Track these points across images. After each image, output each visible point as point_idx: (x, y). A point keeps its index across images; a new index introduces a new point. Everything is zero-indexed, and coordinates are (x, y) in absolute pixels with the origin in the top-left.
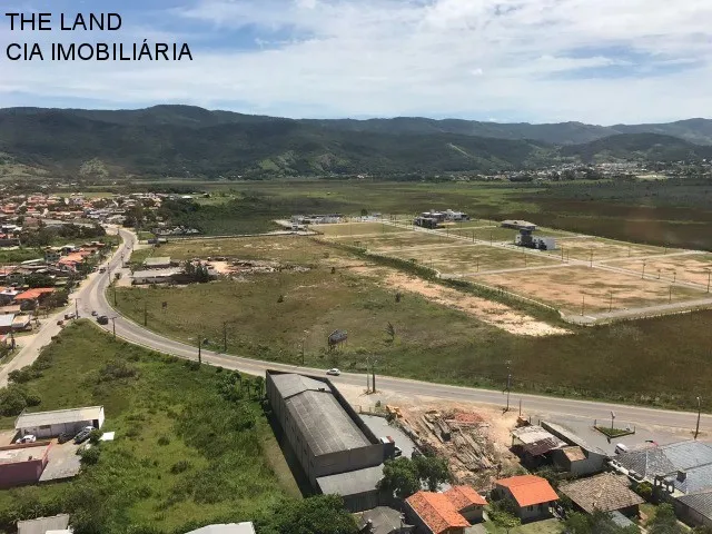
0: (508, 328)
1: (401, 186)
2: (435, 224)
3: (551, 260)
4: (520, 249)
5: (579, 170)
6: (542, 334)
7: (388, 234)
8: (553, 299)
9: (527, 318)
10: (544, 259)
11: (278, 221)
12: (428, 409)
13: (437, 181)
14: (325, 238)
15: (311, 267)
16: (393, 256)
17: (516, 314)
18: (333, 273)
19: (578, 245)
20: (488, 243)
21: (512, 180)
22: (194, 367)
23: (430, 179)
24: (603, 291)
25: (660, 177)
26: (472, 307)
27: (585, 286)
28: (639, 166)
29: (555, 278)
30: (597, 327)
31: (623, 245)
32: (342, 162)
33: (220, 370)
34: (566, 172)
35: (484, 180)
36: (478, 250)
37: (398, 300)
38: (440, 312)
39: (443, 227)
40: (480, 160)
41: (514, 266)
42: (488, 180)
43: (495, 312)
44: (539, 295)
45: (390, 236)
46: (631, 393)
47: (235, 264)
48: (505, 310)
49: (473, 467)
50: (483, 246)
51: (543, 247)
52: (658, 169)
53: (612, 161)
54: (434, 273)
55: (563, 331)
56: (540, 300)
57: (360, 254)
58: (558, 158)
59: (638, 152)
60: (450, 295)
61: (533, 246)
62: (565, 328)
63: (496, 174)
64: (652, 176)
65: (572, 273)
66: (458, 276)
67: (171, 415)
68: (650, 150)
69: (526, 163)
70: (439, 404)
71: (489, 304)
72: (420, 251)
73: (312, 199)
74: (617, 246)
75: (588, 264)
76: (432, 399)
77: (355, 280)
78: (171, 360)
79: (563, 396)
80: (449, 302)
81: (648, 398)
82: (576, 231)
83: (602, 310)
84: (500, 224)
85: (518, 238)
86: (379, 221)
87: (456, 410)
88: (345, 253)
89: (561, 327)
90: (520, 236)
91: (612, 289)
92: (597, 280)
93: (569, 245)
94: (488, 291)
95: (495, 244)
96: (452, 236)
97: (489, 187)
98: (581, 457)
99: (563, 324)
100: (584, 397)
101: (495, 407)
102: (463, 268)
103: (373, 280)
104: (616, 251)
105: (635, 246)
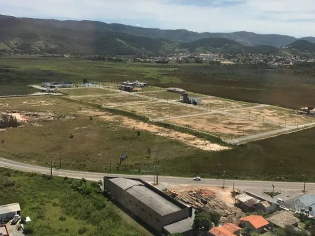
0: (201, 147)
1: (94, 63)
2: (132, 89)
3: (202, 110)
4: (185, 104)
5: (190, 57)
6: (218, 150)
7: (108, 95)
8: (213, 131)
9: (207, 142)
10: (198, 110)
11: (34, 86)
12: (188, 190)
13: (115, 61)
14: (71, 97)
15: (74, 115)
16: (120, 109)
17: (201, 140)
18: (91, 120)
19: (211, 102)
20: (166, 101)
21: (157, 62)
22: (49, 178)
23: (110, 60)
24: (235, 127)
25: (231, 63)
26: (178, 137)
27: (225, 124)
28: (220, 56)
29: (209, 120)
30: (242, 146)
31: (232, 102)
32: (53, 47)
33: (66, 178)
34: (184, 59)
35: (141, 61)
36: (162, 104)
37: (139, 135)
38: (165, 141)
39: (136, 91)
40: (135, 49)
41: (185, 114)
42: (144, 62)
43: (190, 139)
44: (206, 129)
45: (110, 96)
46: (271, 176)
47: (27, 115)
48: (195, 138)
49: (224, 215)
50: (164, 103)
51: (195, 103)
52: (229, 59)
53: (205, 53)
54: (148, 119)
55: (227, 148)
56: (208, 132)
57: (99, 107)
58: (177, 50)
59: (218, 48)
60: (163, 131)
61: (190, 103)
62: (227, 146)
63: (146, 58)
64: (227, 62)
65: (216, 118)
66: (160, 120)
67: (54, 205)
68: (223, 47)
69: (160, 52)
70: (191, 187)
71: (185, 135)
72: (132, 106)
73: (46, 71)
74: (229, 102)
75: (221, 112)
76: (187, 185)
77: (107, 124)
78: (32, 175)
79: (244, 179)
80: (166, 135)
81: (278, 178)
82: (206, 94)
83: (239, 136)
84: (166, 89)
85: (181, 98)
86: (98, 87)
87: (201, 190)
88: (90, 107)
89: (225, 146)
90: (182, 97)
91: (238, 125)
92: (229, 121)
93: (206, 102)
94: (180, 128)
95: (170, 102)
96: (144, 97)
97: (147, 66)
98: (269, 205)
99: (225, 144)
100: (253, 179)
101: (218, 187)
102: (161, 116)
103: (117, 123)
104: (230, 105)
105: (237, 102)
